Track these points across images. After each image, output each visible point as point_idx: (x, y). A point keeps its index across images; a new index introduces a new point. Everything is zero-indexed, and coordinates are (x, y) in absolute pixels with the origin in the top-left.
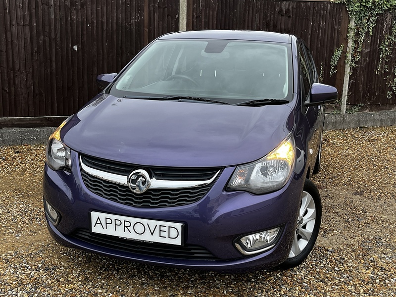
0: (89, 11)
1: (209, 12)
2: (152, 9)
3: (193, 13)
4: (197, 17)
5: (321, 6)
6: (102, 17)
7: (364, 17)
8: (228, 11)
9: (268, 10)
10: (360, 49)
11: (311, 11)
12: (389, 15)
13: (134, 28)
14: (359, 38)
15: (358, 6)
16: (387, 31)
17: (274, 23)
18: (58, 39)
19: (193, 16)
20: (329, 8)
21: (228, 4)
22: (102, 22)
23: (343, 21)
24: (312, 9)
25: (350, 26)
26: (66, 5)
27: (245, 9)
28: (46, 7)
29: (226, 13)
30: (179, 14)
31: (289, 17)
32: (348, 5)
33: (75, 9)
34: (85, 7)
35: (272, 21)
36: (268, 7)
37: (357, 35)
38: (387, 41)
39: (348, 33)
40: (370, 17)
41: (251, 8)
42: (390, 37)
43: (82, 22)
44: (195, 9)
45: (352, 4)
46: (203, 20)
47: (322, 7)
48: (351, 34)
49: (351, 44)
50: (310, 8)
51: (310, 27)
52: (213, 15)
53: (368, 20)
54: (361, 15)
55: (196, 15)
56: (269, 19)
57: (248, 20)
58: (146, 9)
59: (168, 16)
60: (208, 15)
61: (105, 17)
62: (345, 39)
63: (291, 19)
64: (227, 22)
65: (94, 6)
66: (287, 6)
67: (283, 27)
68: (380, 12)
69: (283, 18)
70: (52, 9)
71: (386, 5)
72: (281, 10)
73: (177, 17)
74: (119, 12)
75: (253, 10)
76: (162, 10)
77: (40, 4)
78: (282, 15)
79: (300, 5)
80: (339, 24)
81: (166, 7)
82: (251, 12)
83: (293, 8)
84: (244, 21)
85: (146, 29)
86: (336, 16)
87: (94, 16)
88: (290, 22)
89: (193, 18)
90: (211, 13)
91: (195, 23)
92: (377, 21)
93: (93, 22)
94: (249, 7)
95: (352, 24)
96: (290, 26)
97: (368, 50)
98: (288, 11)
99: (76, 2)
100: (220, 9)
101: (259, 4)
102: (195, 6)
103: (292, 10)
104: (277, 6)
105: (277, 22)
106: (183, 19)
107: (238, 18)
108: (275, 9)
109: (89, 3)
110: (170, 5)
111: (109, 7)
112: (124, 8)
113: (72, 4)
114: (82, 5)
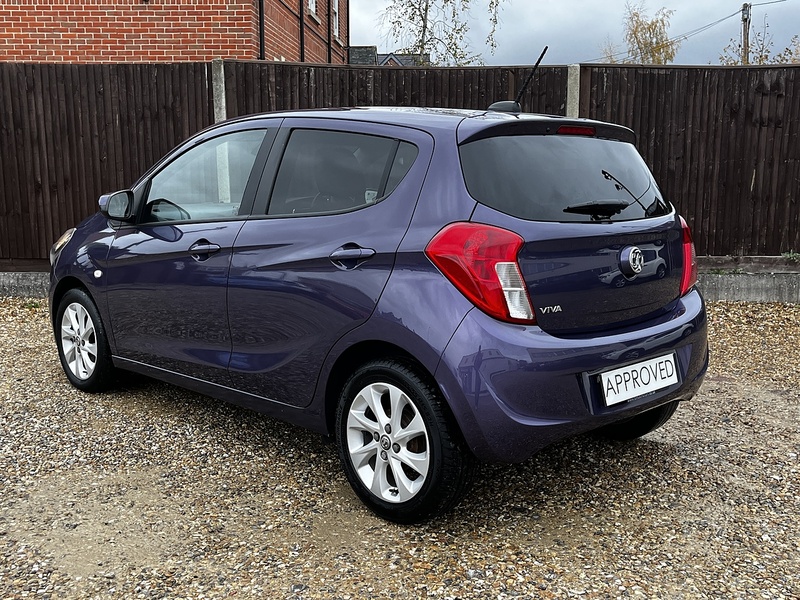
1: (620, 97)
3: (591, 101)
4: (597, 106)
8: (655, 93)
9: (734, 87)
17: (747, 110)
19: (591, 104)
21: (656, 82)
27: (689, 87)
29: (651, 96)
30: (565, 103)
31: (780, 96)
35: (743, 106)
36: (734, 83)
41: (700, 86)
44: (595, 94)
46: (609, 111)
52: (627, 101)
55: (596, 102)
56: (736, 101)
57: (694, 106)
60: (618, 101)
63: (783, 100)
64: (654, 111)
66: (775, 79)
67: (766, 114)
69: (767, 100)
72: (762, 85)
73: (562, 107)
75: (704, 89)
76: (537, 98)
78: (764, 94)
81: (543, 94)
82: (699, 92)
83: (787, 80)
84: (687, 108)
88: (781, 104)
89: (591, 107)
90: (624, 98)
94: (696, 84)
96: (780, 111)
98: (776, 86)
99: (405, 94)
100: (640, 91)
101: (715, 78)
102: (595, 89)
103: (786, 83)
104: (754, 78)
105: (753, 106)
106: (573, 110)
107: (675, 103)
108: (749, 84)
109: (423, 94)
110: (551, 90)
111: (453, 99)
112: (476, 99)
113: (400, 98)
114: (413, 99)
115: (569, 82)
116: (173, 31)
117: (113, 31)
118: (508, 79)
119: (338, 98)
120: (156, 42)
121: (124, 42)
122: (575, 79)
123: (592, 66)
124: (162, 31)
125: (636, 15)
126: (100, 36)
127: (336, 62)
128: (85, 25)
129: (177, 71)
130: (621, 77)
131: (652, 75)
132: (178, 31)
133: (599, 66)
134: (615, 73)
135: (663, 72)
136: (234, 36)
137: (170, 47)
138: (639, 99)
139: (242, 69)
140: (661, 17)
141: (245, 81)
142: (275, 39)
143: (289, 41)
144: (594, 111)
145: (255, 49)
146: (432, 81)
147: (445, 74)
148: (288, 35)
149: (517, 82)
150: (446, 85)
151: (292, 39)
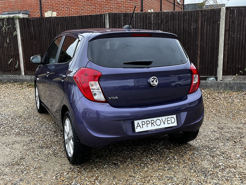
0: (170, 25)
2: (203, 20)
4: (232, 22)
6: (176, 27)
13: (192, 31)
19: (230, 21)
22: (176, 29)
26: (158, 23)
28: (150, 25)
30: (220, 21)
33: (163, 24)
34: (168, 23)
44: (231, 17)
46: (237, 23)
55: (232, 20)
58: (200, 20)
59: (213, 23)
60: (240, 20)
61: (177, 27)
65: (172, 21)
70: (153, 25)
73: (219, 23)
74: (185, 23)
76: (209, 20)
77: (148, 23)
81: (212, 18)
85: (200, 31)
87: (172, 27)
90: (242, 18)
91: (231, 25)
93: (171, 30)
99: (163, 21)
102: (231, 15)
106: (222, 23)
109: (170, 20)
110: (215, 17)
111: (180, 22)
112: (188, 21)
113: (162, 22)
114: (166, 22)
115: (221, 13)
116: (116, 4)
117: (99, 5)
118: (199, 14)
119: (142, 23)
120: (111, 7)
121: (102, 8)
122: (223, 12)
123: (230, 8)
124: (113, 4)
126: (96, 7)
127: (177, 9)
128: (92, 4)
129: (95, 17)
130: (242, 10)
132: (117, 3)
133: (233, 7)
134: (239, 9)
136: (133, 4)
137: (115, 9)
139: (114, 15)
141: (114, 19)
142: (149, 4)
143: (156, 4)
144: (231, 23)
145: (140, 8)
146: (173, 16)
147: (177, 13)
148: (155, 2)
149: (202, 14)
150: (177, 17)
151: (157, 3)
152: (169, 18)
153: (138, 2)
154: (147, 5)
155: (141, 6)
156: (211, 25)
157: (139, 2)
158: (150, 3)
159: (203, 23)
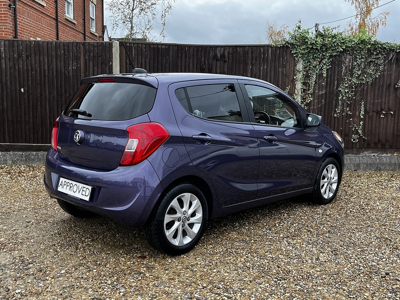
0: (33, 61)
1: (142, 59)
2: (88, 58)
3: (126, 61)
4: (130, 64)
5: (260, 50)
6: (44, 66)
7: (314, 59)
8: (160, 58)
9: (201, 56)
10: (311, 91)
11: (250, 56)
12: (349, 57)
13: (71, 74)
14: (309, 80)
15: (304, 49)
16: (347, 72)
17: (208, 68)
18: (8, 83)
20: (270, 52)
21: (160, 52)
22: (44, 70)
23: (288, 64)
24: (250, 53)
25: (297, 68)
26: (14, 57)
27: (178, 55)
29: (158, 59)
30: (112, 62)
31: (225, 61)
32: (292, 48)
33: (22, 60)
34: (30, 58)
35: (207, 66)
36: (201, 53)
37: (307, 77)
38: (348, 83)
39: (296, 75)
40: (322, 59)
41: (184, 55)
42: (350, 78)
43: (27, 70)
45: (296, 46)
47: (262, 51)
48: (299, 76)
49: (299, 86)
50: (247, 52)
51: (250, 71)
52: (145, 62)
53: (320, 62)
54: (309, 58)
55: (129, 61)
56: (203, 63)
57: (181, 65)
58: (82, 58)
59: (102, 64)
60: (140, 62)
61: (46, 65)
62: (291, 81)
63: (227, 63)
64: (160, 68)
65: (37, 57)
66: (222, 52)
67: (218, 71)
68: (336, 54)
69: (218, 63)
71: (341, 46)
72: (215, 56)
73: (110, 64)
74: (59, 61)
75: (186, 56)
76: (96, 59)
78: (217, 60)
79: (237, 50)
80: (284, 66)
81: (100, 56)
82: (183, 58)
83: (228, 53)
84: (177, 66)
85: (82, 75)
86: (279, 58)
87: (38, 65)
88: (226, 66)
89: (126, 64)
90: (144, 60)
91: (128, 69)
92: (332, 63)
93: (36, 70)
94: (182, 54)
95: (300, 66)
97: (323, 92)
98: (223, 56)
99: (22, 54)
100: (152, 57)
101: (191, 51)
103: (228, 55)
104: (211, 51)
105: (212, 66)
106: (116, 65)
107: (171, 63)
108: (209, 55)
109: (33, 55)
110: (104, 54)
111: (50, 58)
112: (63, 58)
113: (19, 56)
114: (27, 57)
115: (114, 50)
118: (80, 48)
122: (117, 49)
123: (126, 43)
125: (272, 27)
130: (142, 48)
131: (158, 48)
134: (138, 47)
135: (163, 47)
138: (152, 61)
140: (283, 29)
142: (31, 29)
143: (46, 30)
144: (128, 66)
145: (11, 33)
146: (38, 48)
147: (44, 44)
148: (45, 27)
149: (85, 49)
150: (45, 50)
151: (50, 29)
152: (33, 51)
153: (6, 23)
154: (27, 30)
155: (13, 30)
156: (100, 66)
157: (10, 24)
158: (33, 27)
159: (88, 62)
